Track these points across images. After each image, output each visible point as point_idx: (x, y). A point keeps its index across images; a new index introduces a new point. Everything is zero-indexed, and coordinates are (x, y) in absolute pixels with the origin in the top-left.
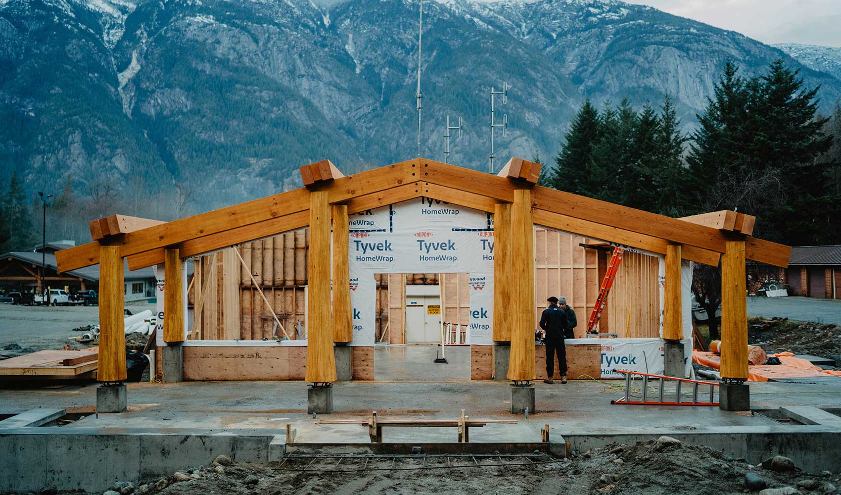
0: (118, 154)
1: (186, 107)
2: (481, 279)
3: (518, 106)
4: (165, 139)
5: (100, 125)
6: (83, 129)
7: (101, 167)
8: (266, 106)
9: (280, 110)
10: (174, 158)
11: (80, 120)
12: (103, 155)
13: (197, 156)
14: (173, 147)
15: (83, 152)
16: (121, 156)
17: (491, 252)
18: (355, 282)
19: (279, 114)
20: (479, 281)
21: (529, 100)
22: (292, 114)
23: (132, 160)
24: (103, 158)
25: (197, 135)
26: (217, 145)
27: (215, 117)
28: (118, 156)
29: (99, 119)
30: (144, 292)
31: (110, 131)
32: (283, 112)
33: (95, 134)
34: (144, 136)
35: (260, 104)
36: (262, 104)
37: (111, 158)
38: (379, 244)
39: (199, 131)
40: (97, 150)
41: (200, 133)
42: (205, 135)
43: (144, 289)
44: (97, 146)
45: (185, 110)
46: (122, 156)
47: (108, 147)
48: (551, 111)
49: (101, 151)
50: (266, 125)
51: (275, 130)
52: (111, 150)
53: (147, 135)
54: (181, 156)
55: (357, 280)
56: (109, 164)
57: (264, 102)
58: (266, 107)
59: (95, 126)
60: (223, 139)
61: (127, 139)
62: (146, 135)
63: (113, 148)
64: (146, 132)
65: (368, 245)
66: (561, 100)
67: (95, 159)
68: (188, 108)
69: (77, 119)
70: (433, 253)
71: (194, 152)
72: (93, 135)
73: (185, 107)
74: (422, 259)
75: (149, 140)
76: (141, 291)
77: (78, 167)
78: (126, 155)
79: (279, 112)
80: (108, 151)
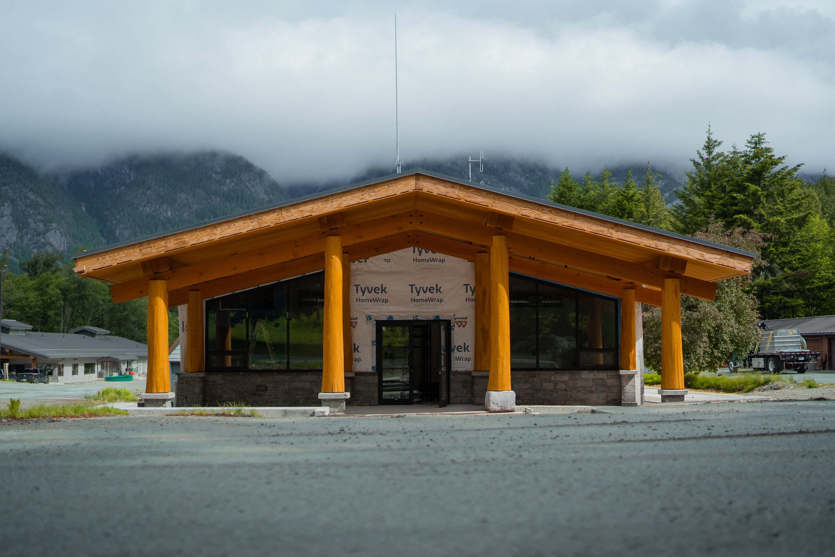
0: (53, 229)
1: (130, 178)
2: (464, 318)
3: (494, 180)
4: (105, 213)
5: (32, 197)
6: (13, 202)
7: (33, 244)
8: (218, 177)
9: (233, 182)
10: (116, 233)
11: (9, 191)
12: (35, 230)
13: (141, 232)
14: (114, 222)
15: (14, 227)
16: (55, 232)
17: (472, 295)
18: (355, 321)
19: (233, 186)
20: (462, 320)
21: (505, 174)
22: (247, 187)
23: (68, 236)
24: (35, 233)
25: (140, 208)
26: (164, 220)
27: (162, 189)
28: (53, 231)
29: (32, 190)
30: (96, 373)
31: (44, 204)
32: (237, 184)
33: (27, 206)
34: (82, 209)
35: (211, 175)
36: (214, 175)
37: (45, 234)
38: (376, 288)
39: (143, 204)
40: (28, 225)
41: (145, 207)
42: (150, 209)
43: (96, 370)
44: (29, 220)
45: (128, 181)
46: (58, 232)
47: (42, 221)
48: (529, 185)
49: (33, 225)
50: (218, 198)
51: (228, 204)
52: (44, 225)
53: (85, 208)
54: (123, 232)
55: (357, 319)
56: (42, 240)
57: (217, 173)
58: (217, 179)
59: (27, 198)
60: (169, 214)
61: (62, 212)
62: (83, 209)
63: (47, 222)
64: (83, 204)
65: (367, 289)
66: (540, 173)
67: (27, 234)
68: (132, 178)
69: (7, 190)
70: (422, 296)
71: (137, 227)
72: (24, 208)
73: (127, 177)
74: (413, 301)
75: (87, 215)
76: (93, 372)
77: (7, 243)
78: (62, 230)
79: (233, 184)
80: (41, 225)
